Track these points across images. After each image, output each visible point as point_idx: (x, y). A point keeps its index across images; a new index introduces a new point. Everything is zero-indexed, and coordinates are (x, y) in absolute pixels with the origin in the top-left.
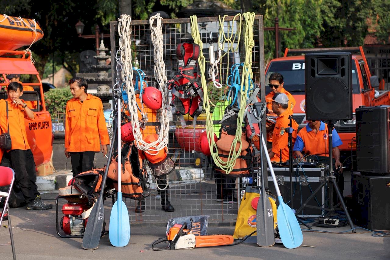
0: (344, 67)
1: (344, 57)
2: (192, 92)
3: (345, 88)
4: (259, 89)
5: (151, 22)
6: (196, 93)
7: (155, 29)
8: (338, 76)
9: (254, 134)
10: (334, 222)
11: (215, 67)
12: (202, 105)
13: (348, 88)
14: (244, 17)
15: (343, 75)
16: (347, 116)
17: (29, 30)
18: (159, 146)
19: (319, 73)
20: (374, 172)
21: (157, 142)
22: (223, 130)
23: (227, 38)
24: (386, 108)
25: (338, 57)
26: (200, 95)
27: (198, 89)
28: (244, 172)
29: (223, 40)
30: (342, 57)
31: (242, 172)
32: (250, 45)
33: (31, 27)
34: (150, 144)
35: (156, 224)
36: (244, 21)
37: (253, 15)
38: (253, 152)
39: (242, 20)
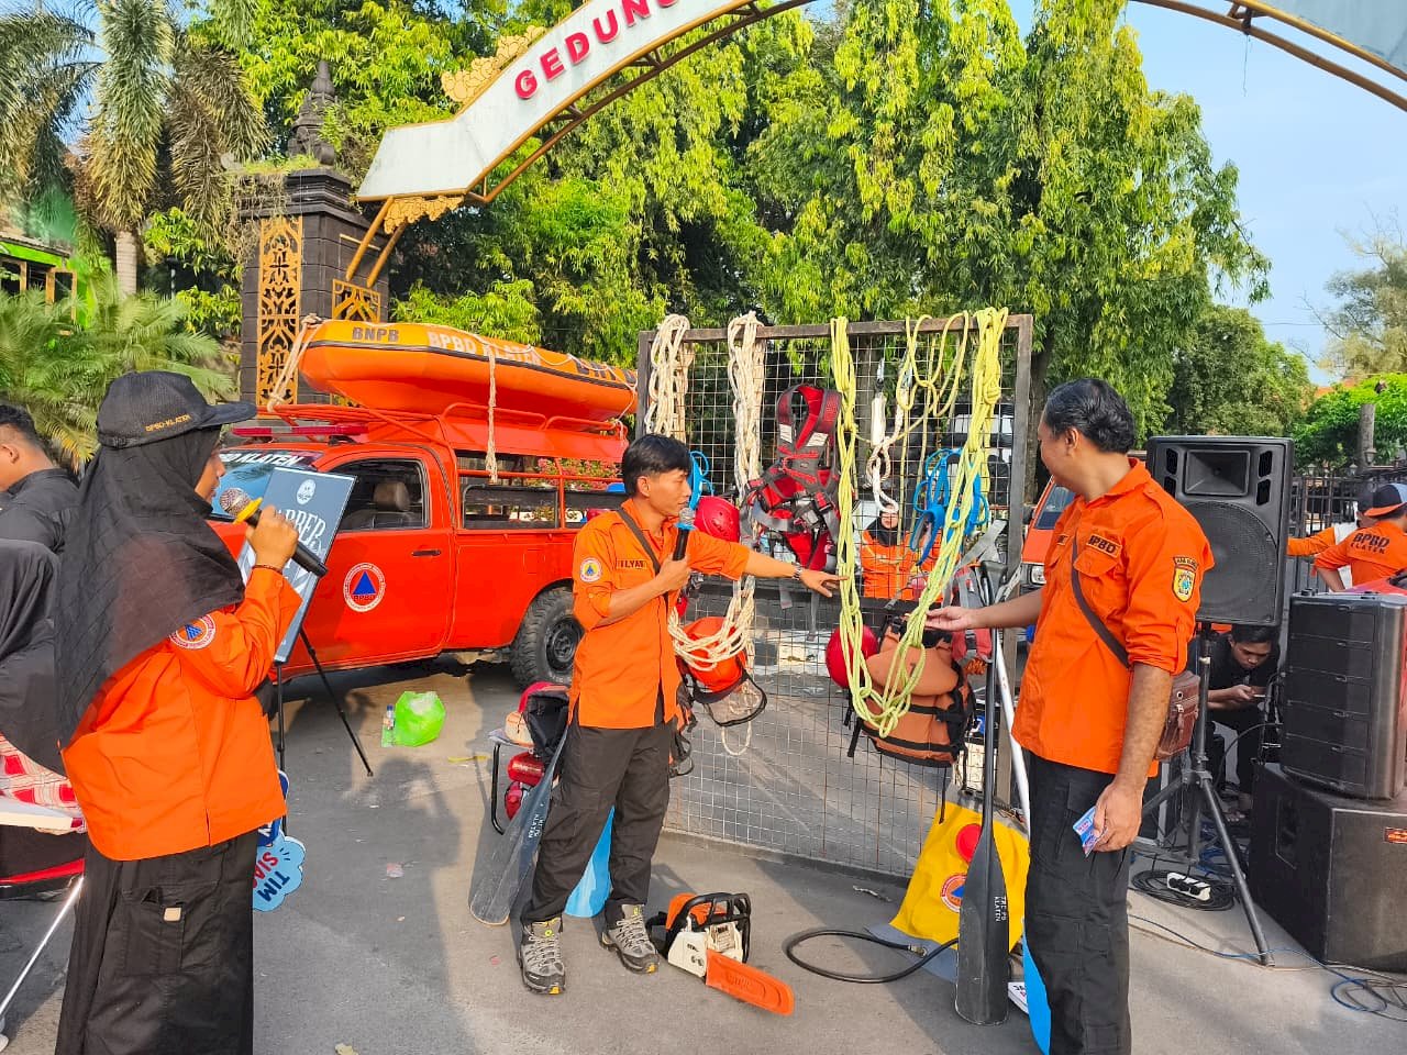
0: (1268, 477)
1: (1271, 448)
2: (811, 518)
3: (1269, 539)
4: (1004, 523)
5: (732, 334)
6: (822, 521)
7: (737, 350)
8: (1248, 502)
9: (972, 652)
10: (1197, 891)
11: (881, 455)
12: (834, 553)
13: (1276, 538)
14: (976, 322)
15: (1262, 498)
16: (1265, 618)
17: (622, 387)
18: (719, 649)
19: (1187, 491)
20: (1342, 787)
21: (712, 639)
22: (890, 628)
23: (922, 378)
24: (1399, 608)
25: (1251, 448)
26: (831, 529)
27: (826, 511)
28: (938, 753)
29: (910, 381)
30: (1265, 449)
31: (933, 753)
32: (985, 394)
33: (628, 382)
34: (695, 643)
35: (709, 841)
36: (975, 331)
37: (1002, 313)
38: (967, 699)
39: (970, 330)
